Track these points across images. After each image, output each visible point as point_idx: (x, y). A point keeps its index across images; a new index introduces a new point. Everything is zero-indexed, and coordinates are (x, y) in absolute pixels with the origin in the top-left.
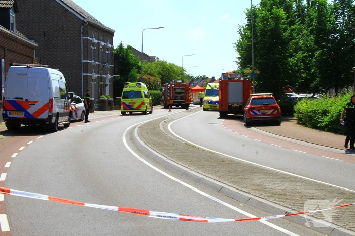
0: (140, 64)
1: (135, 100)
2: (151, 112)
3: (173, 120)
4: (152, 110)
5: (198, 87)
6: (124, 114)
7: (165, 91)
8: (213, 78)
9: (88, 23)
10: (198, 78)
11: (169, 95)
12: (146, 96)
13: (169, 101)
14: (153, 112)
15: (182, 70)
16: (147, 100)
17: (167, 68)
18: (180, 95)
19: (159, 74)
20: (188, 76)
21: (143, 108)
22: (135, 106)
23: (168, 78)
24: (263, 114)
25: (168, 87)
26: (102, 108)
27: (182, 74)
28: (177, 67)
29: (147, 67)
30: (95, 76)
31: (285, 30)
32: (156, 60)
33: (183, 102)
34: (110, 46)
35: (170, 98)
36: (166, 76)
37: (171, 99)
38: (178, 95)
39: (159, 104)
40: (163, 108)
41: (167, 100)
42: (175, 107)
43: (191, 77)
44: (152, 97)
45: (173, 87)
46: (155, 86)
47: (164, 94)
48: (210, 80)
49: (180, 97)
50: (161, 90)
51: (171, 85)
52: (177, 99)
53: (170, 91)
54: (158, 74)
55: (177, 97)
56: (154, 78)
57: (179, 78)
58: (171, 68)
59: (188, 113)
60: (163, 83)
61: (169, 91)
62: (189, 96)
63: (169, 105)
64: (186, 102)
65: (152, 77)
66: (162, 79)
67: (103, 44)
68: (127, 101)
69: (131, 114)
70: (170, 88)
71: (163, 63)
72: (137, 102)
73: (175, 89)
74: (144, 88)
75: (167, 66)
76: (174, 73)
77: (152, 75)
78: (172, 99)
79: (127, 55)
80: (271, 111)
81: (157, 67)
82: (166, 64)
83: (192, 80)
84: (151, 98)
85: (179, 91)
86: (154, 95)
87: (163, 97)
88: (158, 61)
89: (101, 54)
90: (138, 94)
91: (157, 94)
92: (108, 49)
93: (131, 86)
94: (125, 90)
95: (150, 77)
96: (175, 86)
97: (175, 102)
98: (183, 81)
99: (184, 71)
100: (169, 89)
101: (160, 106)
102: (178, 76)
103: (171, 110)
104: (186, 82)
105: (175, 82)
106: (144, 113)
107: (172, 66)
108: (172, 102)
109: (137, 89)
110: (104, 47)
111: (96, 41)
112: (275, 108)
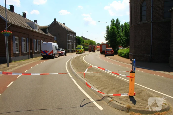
0: (84, 41)
1: (79, 50)
2: (84, 53)
5: (98, 46)
6: (77, 53)
9: (69, 31)
15: (95, 42)
16: (82, 50)
19: (89, 43)
21: (82, 52)
22: (79, 51)
24: (109, 53)
28: (94, 41)
30: (71, 44)
34: (75, 36)
46: (88, 46)
49: (93, 49)
67: (73, 36)
68: (77, 50)
69: (79, 53)
71: (90, 40)
72: (80, 50)
77: (87, 43)
79: (80, 39)
80: (111, 52)
84: (84, 49)
85: (92, 47)
89: (72, 38)
90: (80, 48)
92: (74, 37)
93: (79, 46)
106: (82, 53)
108: (91, 50)
110: (73, 37)
111: (71, 35)
112: (112, 52)
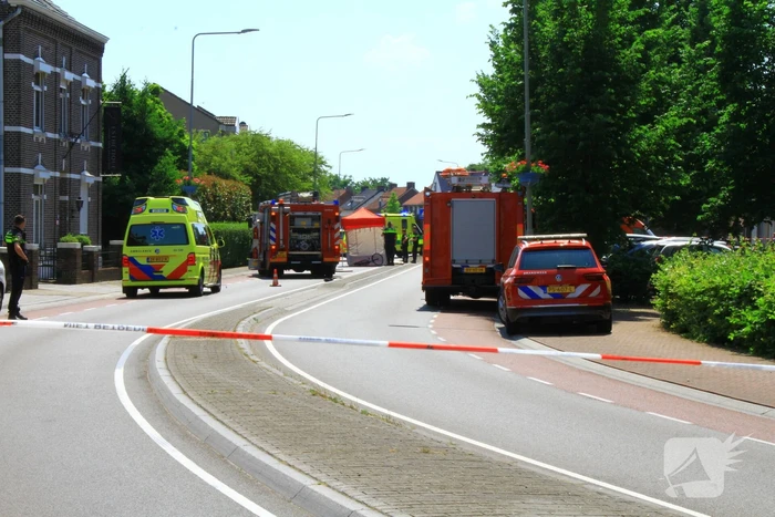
1: (165, 250)
2: (216, 289)
3: (283, 312)
4: (219, 280)
5: (362, 214)
6: (131, 293)
7: (261, 223)
8: (411, 185)
9: (19, 11)
10: (364, 187)
11: (273, 235)
12: (201, 240)
13: (274, 253)
14: (222, 288)
15: (316, 160)
16: (203, 252)
17: (270, 155)
18: (308, 237)
19: (247, 171)
20: (337, 178)
21: (192, 277)
22: (167, 270)
23: (274, 186)
24: (558, 297)
25: (270, 211)
26: (64, 276)
27: (316, 173)
28: (303, 152)
29: (208, 152)
30: (43, 175)
31: (629, 40)
32: (238, 130)
33: (315, 257)
34: (91, 83)
35: (278, 245)
36: (267, 178)
37: (279, 249)
38: (301, 236)
39: (245, 264)
40: (254, 276)
41: (266, 252)
42: (292, 272)
43: (346, 183)
44: (220, 244)
45: (285, 213)
46: (234, 209)
47: (260, 233)
48: (402, 193)
49: (308, 242)
50: (250, 222)
51: (281, 205)
52: (299, 250)
53: (277, 224)
54: (243, 173)
55: (299, 241)
56: (231, 183)
57: (306, 185)
58: (282, 154)
59: (328, 292)
60: (257, 197)
61: (273, 225)
62: (334, 240)
63: (274, 266)
64: (326, 260)
65: (224, 182)
66: (254, 187)
67: (69, 76)
68: (142, 254)
69: (155, 294)
70: (278, 214)
71: (258, 140)
72: (174, 256)
73: (293, 218)
74: (194, 215)
75: (271, 149)
76: (293, 169)
77: (226, 176)
78: (283, 250)
80: (583, 288)
81: (239, 150)
82: (265, 143)
83: (348, 191)
84: (215, 245)
85: (304, 223)
86: (229, 236)
87: (256, 243)
88: (242, 134)
89: (60, 106)
90: (177, 234)
91: (236, 234)
92: (85, 92)
93: (155, 209)
94: (135, 219)
95: (218, 180)
96: (294, 208)
97: (290, 258)
98: (316, 195)
99: (323, 163)
100: (274, 219)
101: (245, 271)
102: (304, 179)
103: (280, 282)
104: (328, 197)
105: (294, 197)
106: (195, 291)
107: (285, 148)
108: (282, 257)
109: (172, 217)
110: (72, 85)
111: (46, 68)
112: (595, 279)
